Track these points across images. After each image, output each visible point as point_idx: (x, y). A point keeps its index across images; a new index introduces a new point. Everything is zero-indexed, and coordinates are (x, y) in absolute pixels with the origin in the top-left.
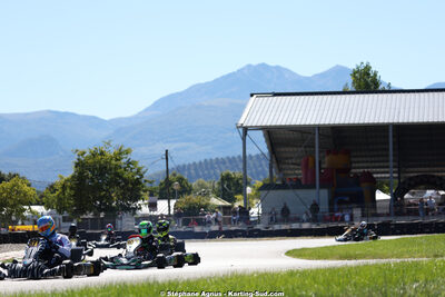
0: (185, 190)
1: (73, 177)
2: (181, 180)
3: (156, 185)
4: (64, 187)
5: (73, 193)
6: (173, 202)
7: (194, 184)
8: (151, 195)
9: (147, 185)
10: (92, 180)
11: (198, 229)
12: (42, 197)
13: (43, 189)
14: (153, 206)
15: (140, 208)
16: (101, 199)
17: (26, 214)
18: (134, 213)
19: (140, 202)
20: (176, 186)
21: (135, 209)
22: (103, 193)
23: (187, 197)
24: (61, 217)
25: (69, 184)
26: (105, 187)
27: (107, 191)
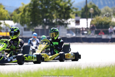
0: (97, 13)
1: (30, 4)
2: (94, 7)
3: (79, 10)
4: (25, 10)
5: (29, 14)
6: (90, 20)
7: (102, 10)
8: (77, 15)
9: (74, 11)
10: (41, 6)
11: (104, 37)
12: (11, 16)
13: (12, 11)
14: (78, 22)
15: (70, 24)
16: (46, 17)
17: (2, 26)
18: (66, 26)
19: (69, 20)
20: (91, 10)
21: (67, 24)
22: (48, 14)
23: (97, 17)
24: (23, 28)
25: (28, 8)
26: (49, 10)
27: (50, 13)
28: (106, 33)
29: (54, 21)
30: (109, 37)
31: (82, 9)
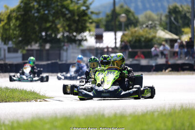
1: (19, 8)
2: (127, 12)
3: (102, 17)
4: (9, 18)
5: (18, 23)
6: (120, 34)
7: (141, 17)
8: (97, 27)
9: (94, 17)
10: (38, 11)
11: (144, 62)
14: (99, 38)
15: (86, 40)
16: (46, 30)
18: (80, 44)
20: (123, 18)
22: (48, 25)
23: (132, 29)
24: (6, 47)
25: (14, 14)
26: (51, 18)
27: (53, 22)
28: (148, 55)
29: (59, 36)
30: (153, 63)
31: (108, 16)
